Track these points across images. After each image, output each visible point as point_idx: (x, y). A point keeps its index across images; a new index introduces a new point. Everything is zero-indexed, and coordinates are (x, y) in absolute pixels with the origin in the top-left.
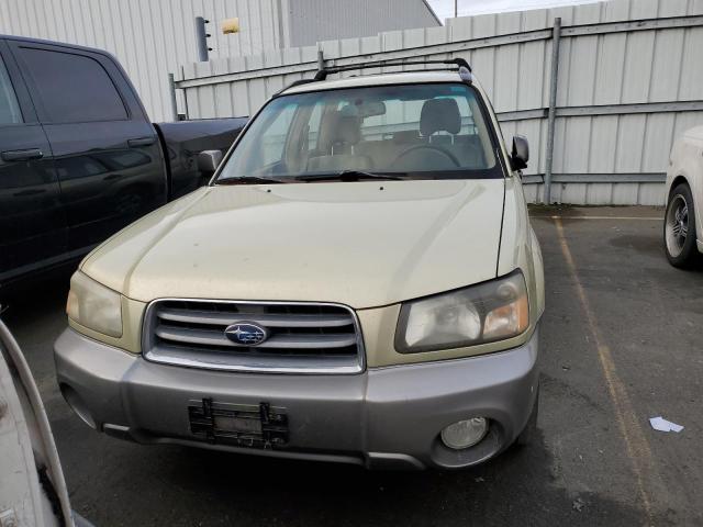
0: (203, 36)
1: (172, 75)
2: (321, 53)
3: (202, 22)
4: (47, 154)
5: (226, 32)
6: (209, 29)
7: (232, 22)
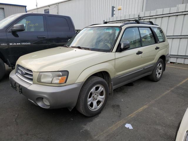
0: (113, 11)
1: (104, 21)
2: (139, 15)
3: (113, 7)
4: (47, 37)
5: (118, 10)
6: (115, 9)
7: (120, 7)
